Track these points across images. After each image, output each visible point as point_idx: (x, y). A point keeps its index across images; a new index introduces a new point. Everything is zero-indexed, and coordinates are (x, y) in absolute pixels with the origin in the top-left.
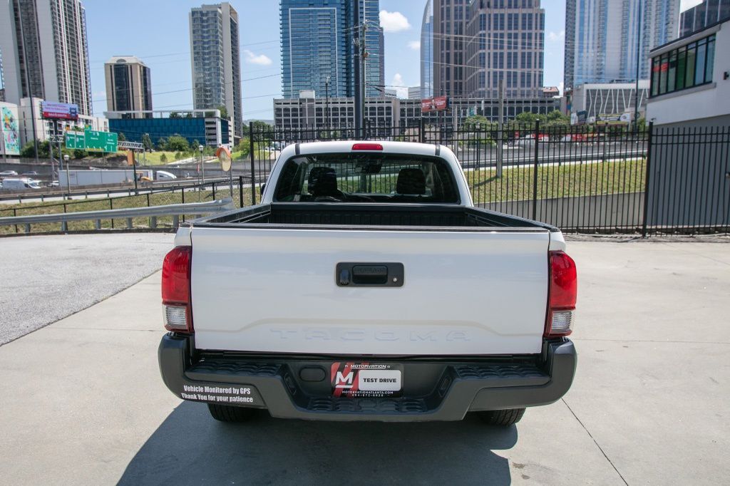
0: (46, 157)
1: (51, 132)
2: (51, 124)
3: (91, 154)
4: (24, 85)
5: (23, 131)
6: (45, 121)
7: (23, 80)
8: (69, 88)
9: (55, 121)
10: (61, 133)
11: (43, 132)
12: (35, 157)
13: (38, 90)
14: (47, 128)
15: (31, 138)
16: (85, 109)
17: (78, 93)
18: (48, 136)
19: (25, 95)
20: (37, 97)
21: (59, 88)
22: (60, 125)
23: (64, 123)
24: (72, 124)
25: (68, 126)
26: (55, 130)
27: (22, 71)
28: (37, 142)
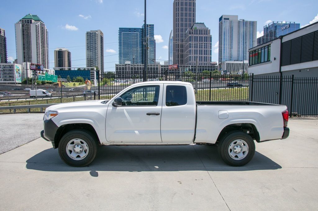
0: (31, 84)
2: (33, 72)
3: (48, 83)
4: (24, 58)
5: (23, 74)
6: (31, 71)
7: (24, 56)
8: (41, 59)
9: (35, 71)
10: (37, 75)
11: (30, 75)
12: (27, 84)
13: (29, 60)
14: (32, 73)
15: (25, 77)
16: (47, 67)
17: (44, 61)
18: (32, 76)
19: (24, 61)
20: (29, 62)
21: (37, 59)
22: (37, 72)
23: (38, 72)
24: (41, 72)
25: (40, 73)
26: (35, 74)
27: (24, 53)
28: (28, 78)
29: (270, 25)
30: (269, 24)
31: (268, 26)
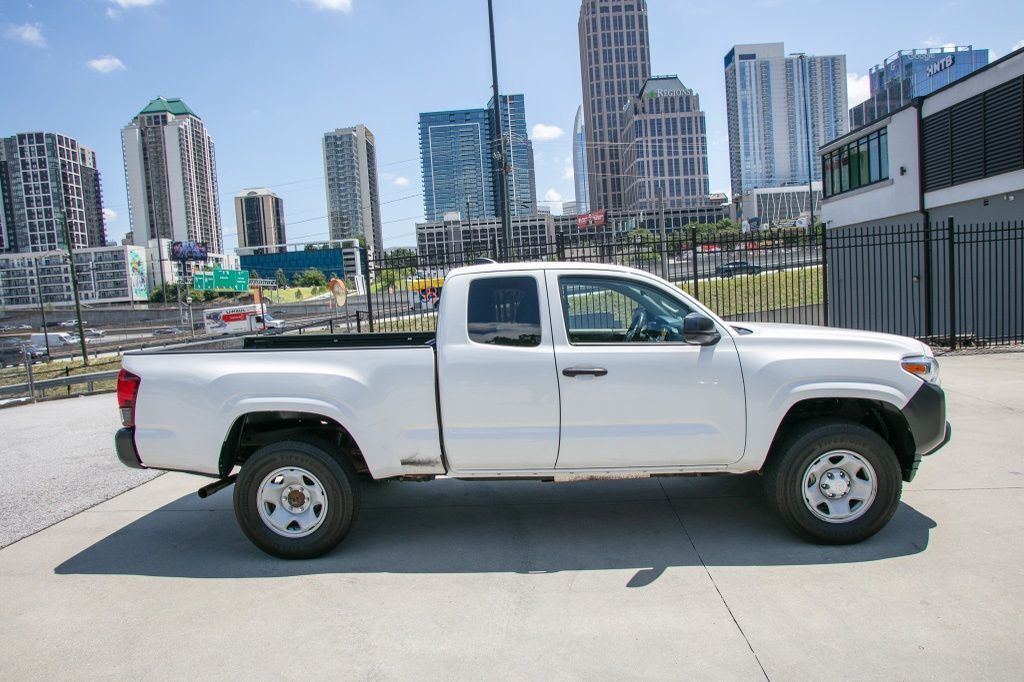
0: (175, 301)
1: (180, 274)
2: (179, 265)
3: (221, 294)
4: (152, 226)
5: (151, 274)
6: (173, 262)
7: (151, 221)
8: (198, 226)
9: (184, 262)
10: (190, 274)
11: (171, 274)
12: (163, 301)
13: (166, 230)
14: (176, 270)
15: (159, 282)
16: (216, 247)
17: (208, 230)
18: (176, 278)
19: (153, 237)
20: (165, 237)
21: (188, 227)
22: (189, 266)
23: (193, 263)
24: (201, 264)
25: (198, 266)
26: (184, 272)
27: (151, 212)
28: (165, 285)
29: (888, 62)
30: (885, 61)
31: (881, 67)
